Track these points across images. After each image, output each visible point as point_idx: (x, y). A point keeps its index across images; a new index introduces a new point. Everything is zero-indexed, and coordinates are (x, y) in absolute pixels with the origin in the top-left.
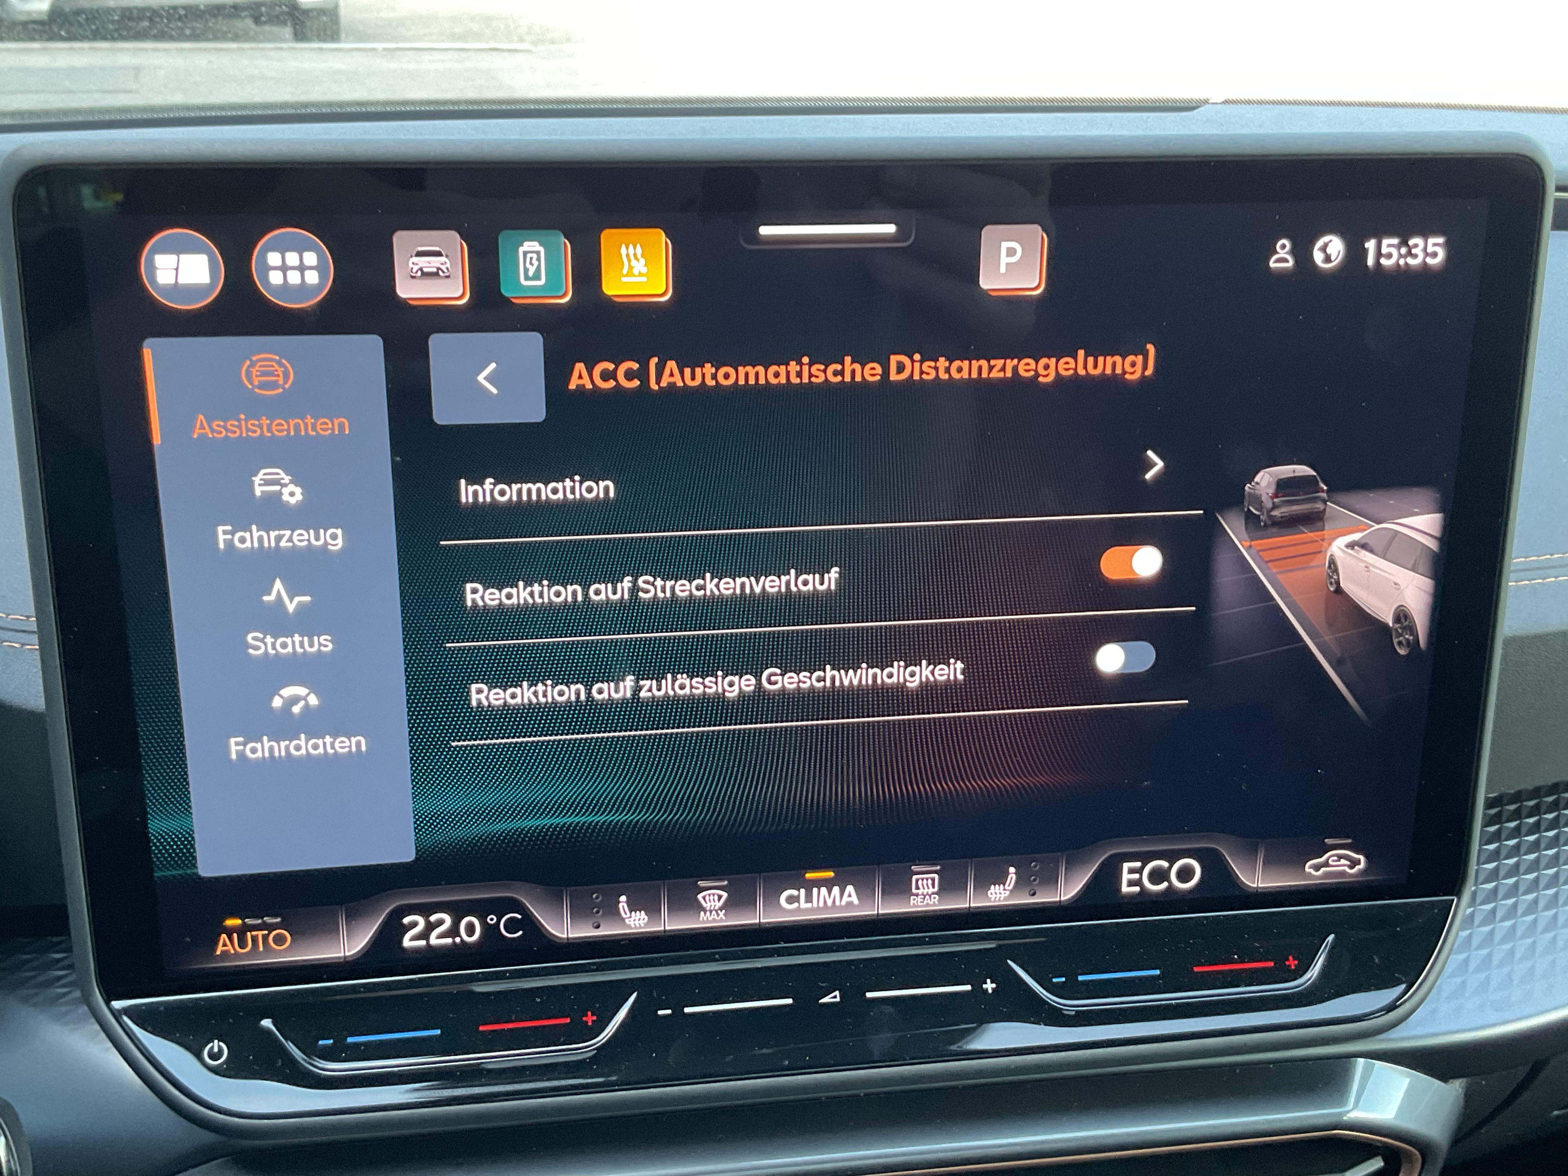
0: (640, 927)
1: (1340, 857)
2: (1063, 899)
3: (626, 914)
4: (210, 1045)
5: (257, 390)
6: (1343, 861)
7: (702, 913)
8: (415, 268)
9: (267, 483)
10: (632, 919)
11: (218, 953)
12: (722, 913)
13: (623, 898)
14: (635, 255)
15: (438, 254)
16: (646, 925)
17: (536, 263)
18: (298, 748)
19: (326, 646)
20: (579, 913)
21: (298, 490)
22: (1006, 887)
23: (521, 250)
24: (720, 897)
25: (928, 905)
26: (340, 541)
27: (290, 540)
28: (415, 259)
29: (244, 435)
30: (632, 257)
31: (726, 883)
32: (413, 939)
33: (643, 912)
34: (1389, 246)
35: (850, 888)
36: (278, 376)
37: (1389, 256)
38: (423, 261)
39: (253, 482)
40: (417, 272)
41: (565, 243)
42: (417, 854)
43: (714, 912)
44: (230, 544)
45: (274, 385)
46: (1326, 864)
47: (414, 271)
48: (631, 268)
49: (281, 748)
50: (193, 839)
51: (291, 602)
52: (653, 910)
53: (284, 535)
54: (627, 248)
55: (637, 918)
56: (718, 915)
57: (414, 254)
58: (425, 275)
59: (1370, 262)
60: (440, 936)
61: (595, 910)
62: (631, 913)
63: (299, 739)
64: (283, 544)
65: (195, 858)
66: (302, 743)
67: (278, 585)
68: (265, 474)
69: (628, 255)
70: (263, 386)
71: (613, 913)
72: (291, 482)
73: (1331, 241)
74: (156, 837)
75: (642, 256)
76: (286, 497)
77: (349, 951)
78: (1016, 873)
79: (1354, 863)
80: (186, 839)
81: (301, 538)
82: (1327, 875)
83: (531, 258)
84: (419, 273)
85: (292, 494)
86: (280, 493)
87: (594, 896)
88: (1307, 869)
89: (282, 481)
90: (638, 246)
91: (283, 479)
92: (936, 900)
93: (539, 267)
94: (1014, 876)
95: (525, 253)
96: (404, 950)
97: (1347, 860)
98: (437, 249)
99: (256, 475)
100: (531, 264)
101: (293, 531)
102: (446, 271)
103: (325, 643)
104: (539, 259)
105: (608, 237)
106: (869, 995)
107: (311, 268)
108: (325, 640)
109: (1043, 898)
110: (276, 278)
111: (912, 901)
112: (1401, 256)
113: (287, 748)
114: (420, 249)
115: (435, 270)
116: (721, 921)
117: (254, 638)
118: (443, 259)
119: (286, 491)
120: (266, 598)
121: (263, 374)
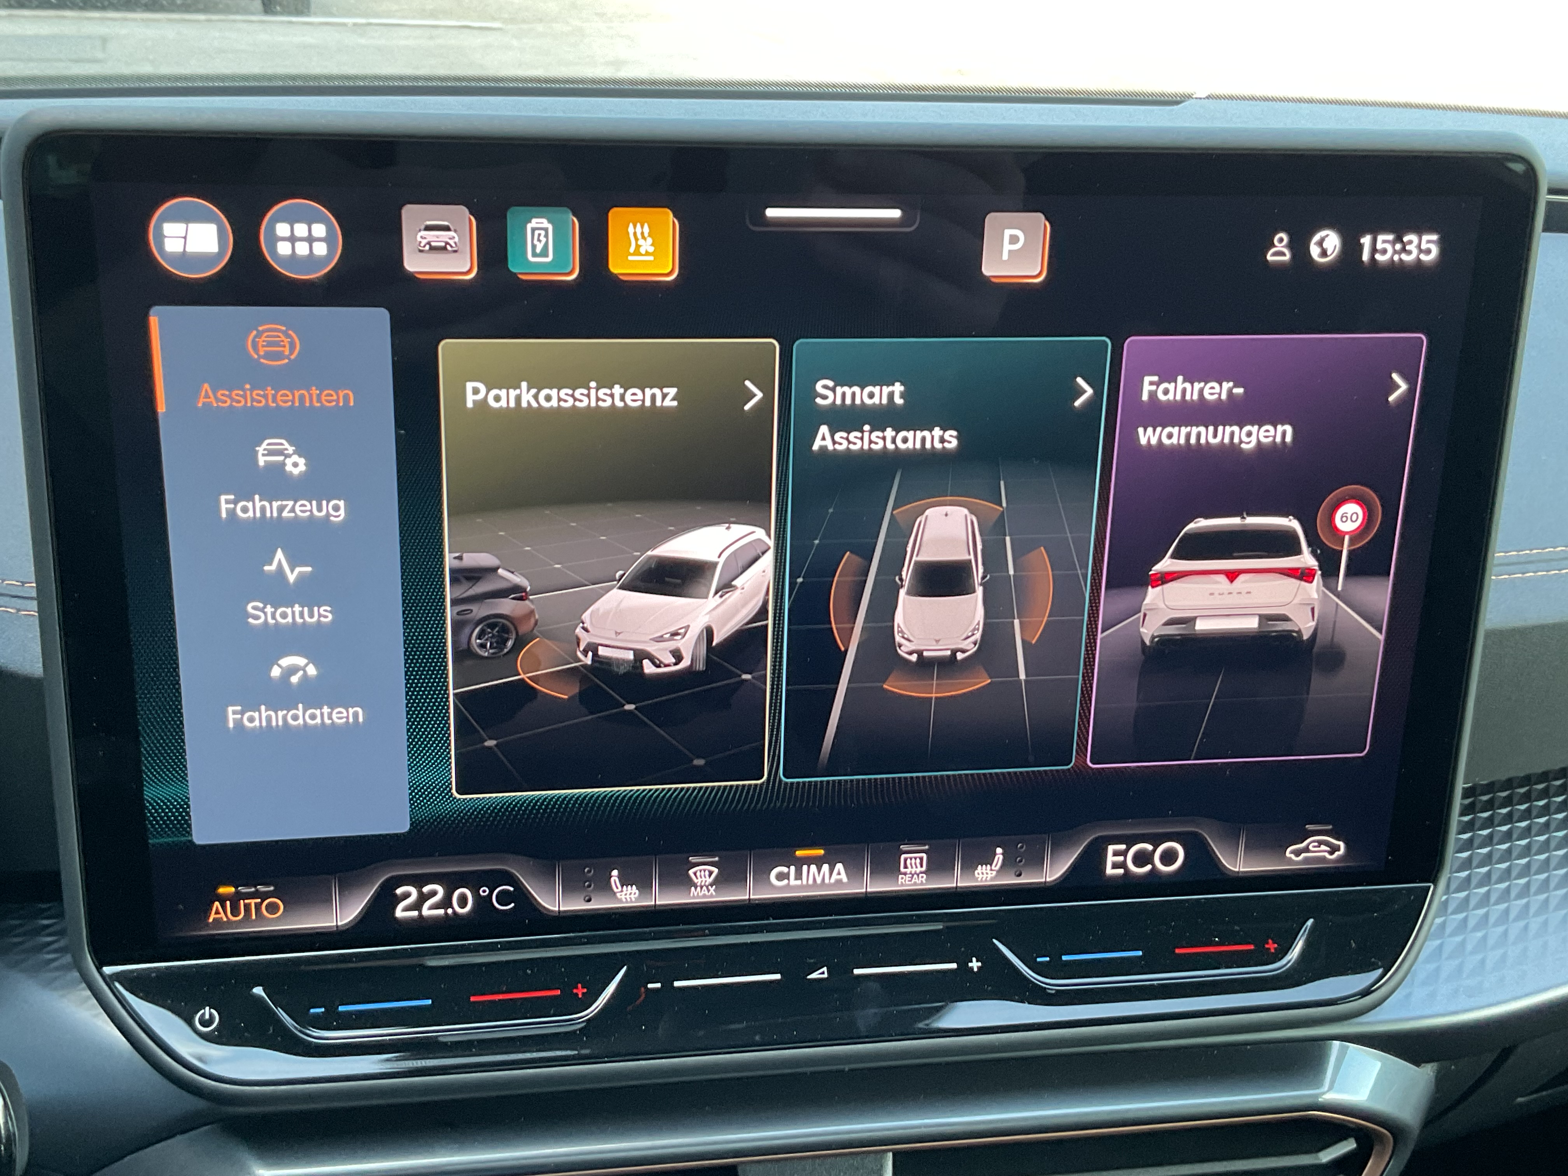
0: (631, 902)
1: (1320, 843)
2: (1048, 880)
3: (617, 888)
4: (202, 1011)
5: (262, 360)
6: (1323, 847)
7: (693, 888)
8: (424, 242)
9: (271, 453)
10: (623, 893)
11: (211, 920)
12: (712, 889)
13: (615, 873)
14: (642, 233)
15: (447, 229)
16: (637, 900)
17: (543, 240)
18: (295, 718)
19: (326, 617)
20: (571, 887)
21: (302, 461)
22: (993, 867)
23: (529, 226)
24: (711, 873)
25: (915, 884)
26: (342, 512)
27: (293, 510)
28: (423, 233)
29: (249, 404)
30: (639, 236)
31: (717, 859)
32: (406, 909)
33: (634, 886)
34: (1384, 242)
35: (839, 866)
36: (284, 346)
37: (1384, 251)
38: (431, 235)
39: (257, 452)
40: (424, 246)
41: (573, 221)
42: (411, 825)
43: (704, 888)
44: (232, 513)
45: (278, 356)
46: (1306, 850)
47: (422, 245)
48: (638, 246)
49: (278, 718)
50: (189, 807)
51: (292, 571)
52: (644, 885)
53: (287, 505)
54: (635, 227)
55: (628, 893)
56: (709, 891)
57: (423, 227)
58: (432, 248)
59: (1366, 257)
60: (431, 908)
61: (587, 884)
62: (622, 886)
63: (298, 709)
64: (285, 514)
65: (190, 826)
66: (300, 713)
67: (279, 555)
68: (269, 444)
69: (635, 234)
70: (269, 356)
71: (605, 887)
72: (295, 453)
73: (1327, 236)
74: (151, 804)
75: (649, 235)
76: (289, 468)
77: (341, 921)
78: (1003, 854)
79: (1334, 849)
80: (181, 807)
81: (303, 509)
82: (1306, 861)
83: (539, 235)
84: (427, 247)
85: (295, 465)
86: (283, 464)
87: (586, 870)
88: (1288, 854)
89: (286, 452)
90: (646, 226)
91: (287, 449)
92: (924, 880)
93: (547, 243)
94: (1001, 857)
95: (533, 230)
96: (395, 919)
97: (1325, 845)
98: (446, 223)
99: (259, 445)
100: (539, 240)
101: (296, 502)
102: (454, 245)
103: (325, 614)
104: (546, 236)
105: (616, 215)
106: (857, 972)
107: (319, 240)
108: (325, 611)
109: (1028, 879)
110: (284, 249)
111: (900, 880)
112: (1395, 252)
113: (285, 718)
114: (429, 223)
115: (443, 244)
116: (712, 896)
117: (254, 608)
118: (452, 233)
119: (289, 462)
120: (266, 568)
121: (270, 344)
